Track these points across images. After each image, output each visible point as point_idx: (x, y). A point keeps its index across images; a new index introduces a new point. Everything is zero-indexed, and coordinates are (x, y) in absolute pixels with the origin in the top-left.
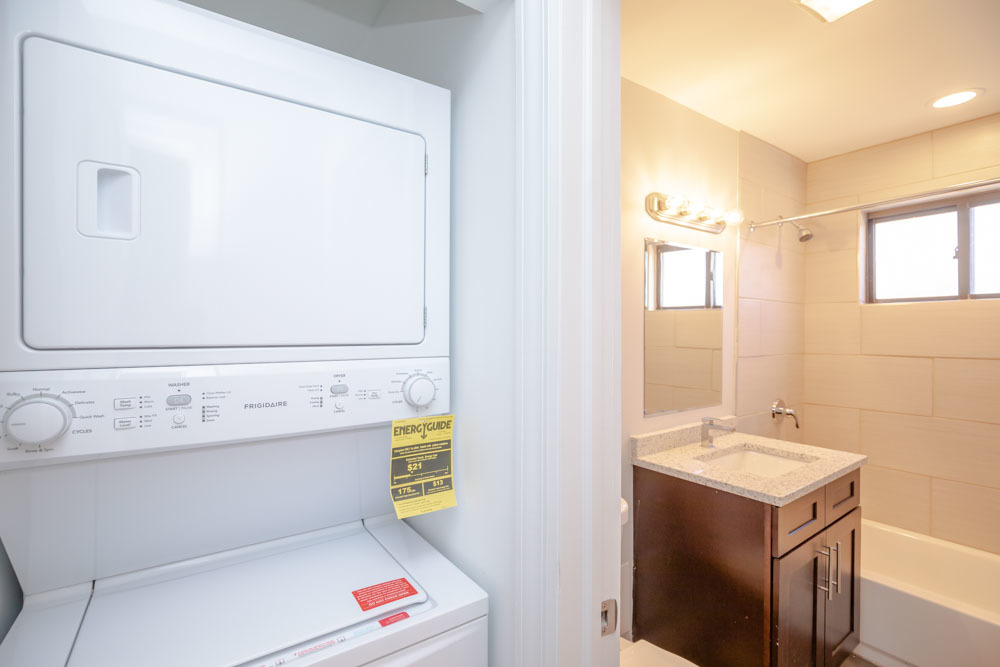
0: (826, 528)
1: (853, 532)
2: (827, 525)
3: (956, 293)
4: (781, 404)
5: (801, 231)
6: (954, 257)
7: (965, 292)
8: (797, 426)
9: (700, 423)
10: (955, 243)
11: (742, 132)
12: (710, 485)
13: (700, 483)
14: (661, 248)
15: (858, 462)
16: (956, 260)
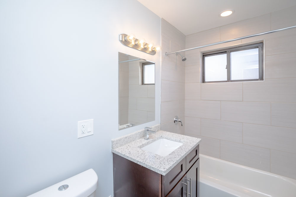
0: (186, 173)
1: (197, 169)
2: (187, 171)
3: (226, 80)
4: (177, 118)
5: (183, 57)
6: (226, 68)
7: (229, 80)
8: (182, 125)
9: (144, 129)
10: (226, 64)
11: (162, 18)
12: (138, 163)
13: (135, 162)
14: (144, 64)
15: (198, 142)
16: (226, 69)
